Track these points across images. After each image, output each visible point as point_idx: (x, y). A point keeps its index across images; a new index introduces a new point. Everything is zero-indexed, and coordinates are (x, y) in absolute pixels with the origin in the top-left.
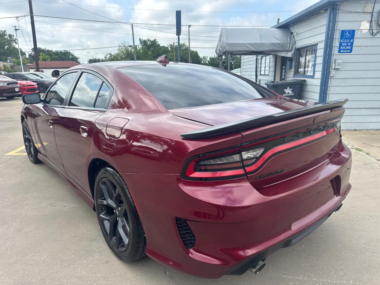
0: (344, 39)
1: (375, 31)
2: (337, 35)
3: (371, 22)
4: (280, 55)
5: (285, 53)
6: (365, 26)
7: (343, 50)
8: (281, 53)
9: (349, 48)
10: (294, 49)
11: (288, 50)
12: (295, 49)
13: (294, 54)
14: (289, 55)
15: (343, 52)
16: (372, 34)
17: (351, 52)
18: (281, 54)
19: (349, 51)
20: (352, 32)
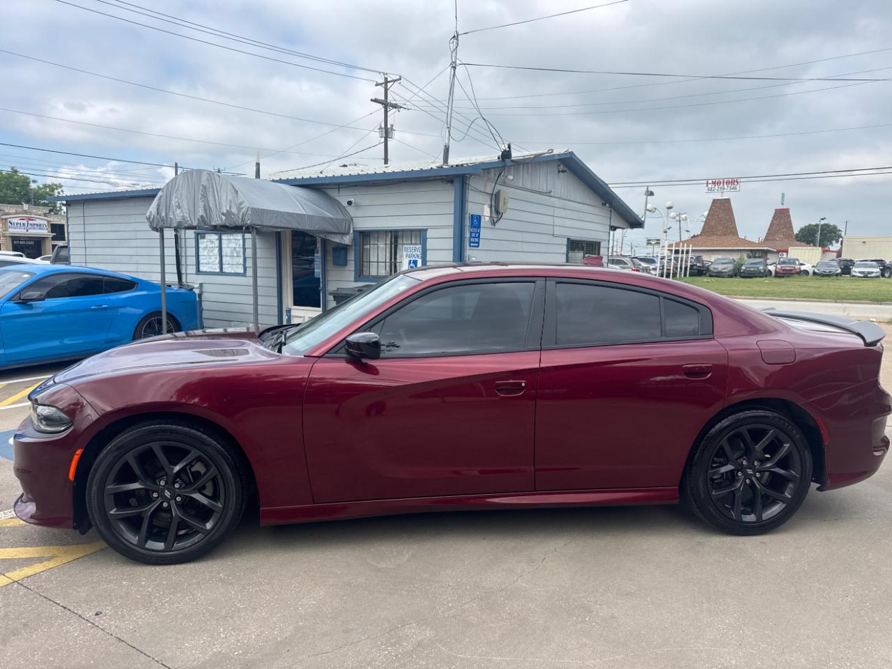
0: (474, 227)
1: (495, 220)
2: (467, 222)
3: (491, 207)
4: (333, 240)
5: (339, 236)
6: (487, 212)
7: (473, 243)
8: (333, 236)
9: (477, 240)
10: (352, 231)
11: (343, 232)
12: (354, 231)
13: (354, 239)
14: (347, 240)
15: (473, 246)
16: (494, 223)
17: (478, 246)
18: (334, 238)
19: (477, 245)
20: (479, 218)
